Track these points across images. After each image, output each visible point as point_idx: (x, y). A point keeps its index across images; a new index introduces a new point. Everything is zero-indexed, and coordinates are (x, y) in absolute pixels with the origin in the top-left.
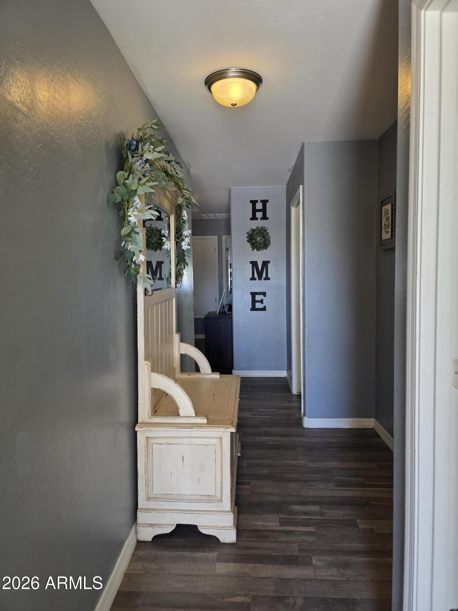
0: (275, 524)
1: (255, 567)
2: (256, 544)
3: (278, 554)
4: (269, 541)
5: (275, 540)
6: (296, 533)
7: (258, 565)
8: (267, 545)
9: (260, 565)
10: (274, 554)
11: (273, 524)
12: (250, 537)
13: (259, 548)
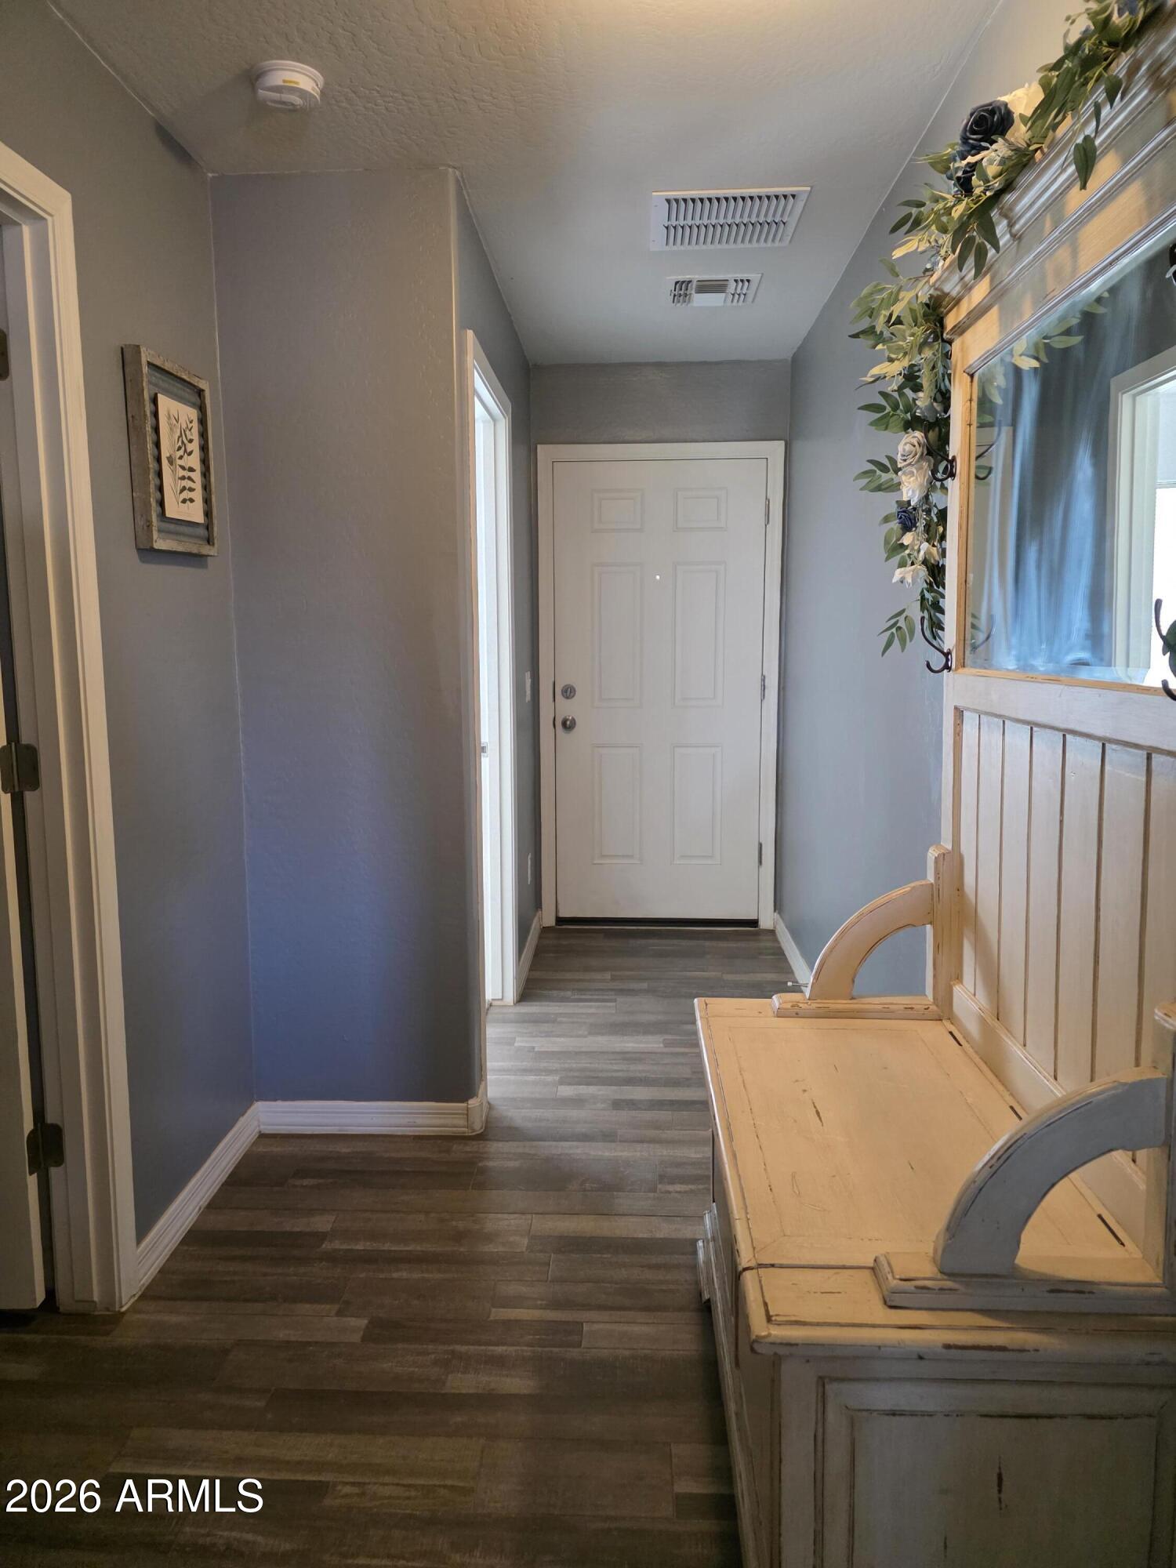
0: (596, 1327)
1: (651, 1232)
2: (649, 1275)
3: (599, 1255)
4: (616, 1284)
5: (602, 1284)
6: (544, 1302)
7: (645, 1236)
8: (623, 1273)
9: (641, 1235)
10: (609, 1256)
11: (601, 1326)
12: (665, 1291)
13: (642, 1267)
